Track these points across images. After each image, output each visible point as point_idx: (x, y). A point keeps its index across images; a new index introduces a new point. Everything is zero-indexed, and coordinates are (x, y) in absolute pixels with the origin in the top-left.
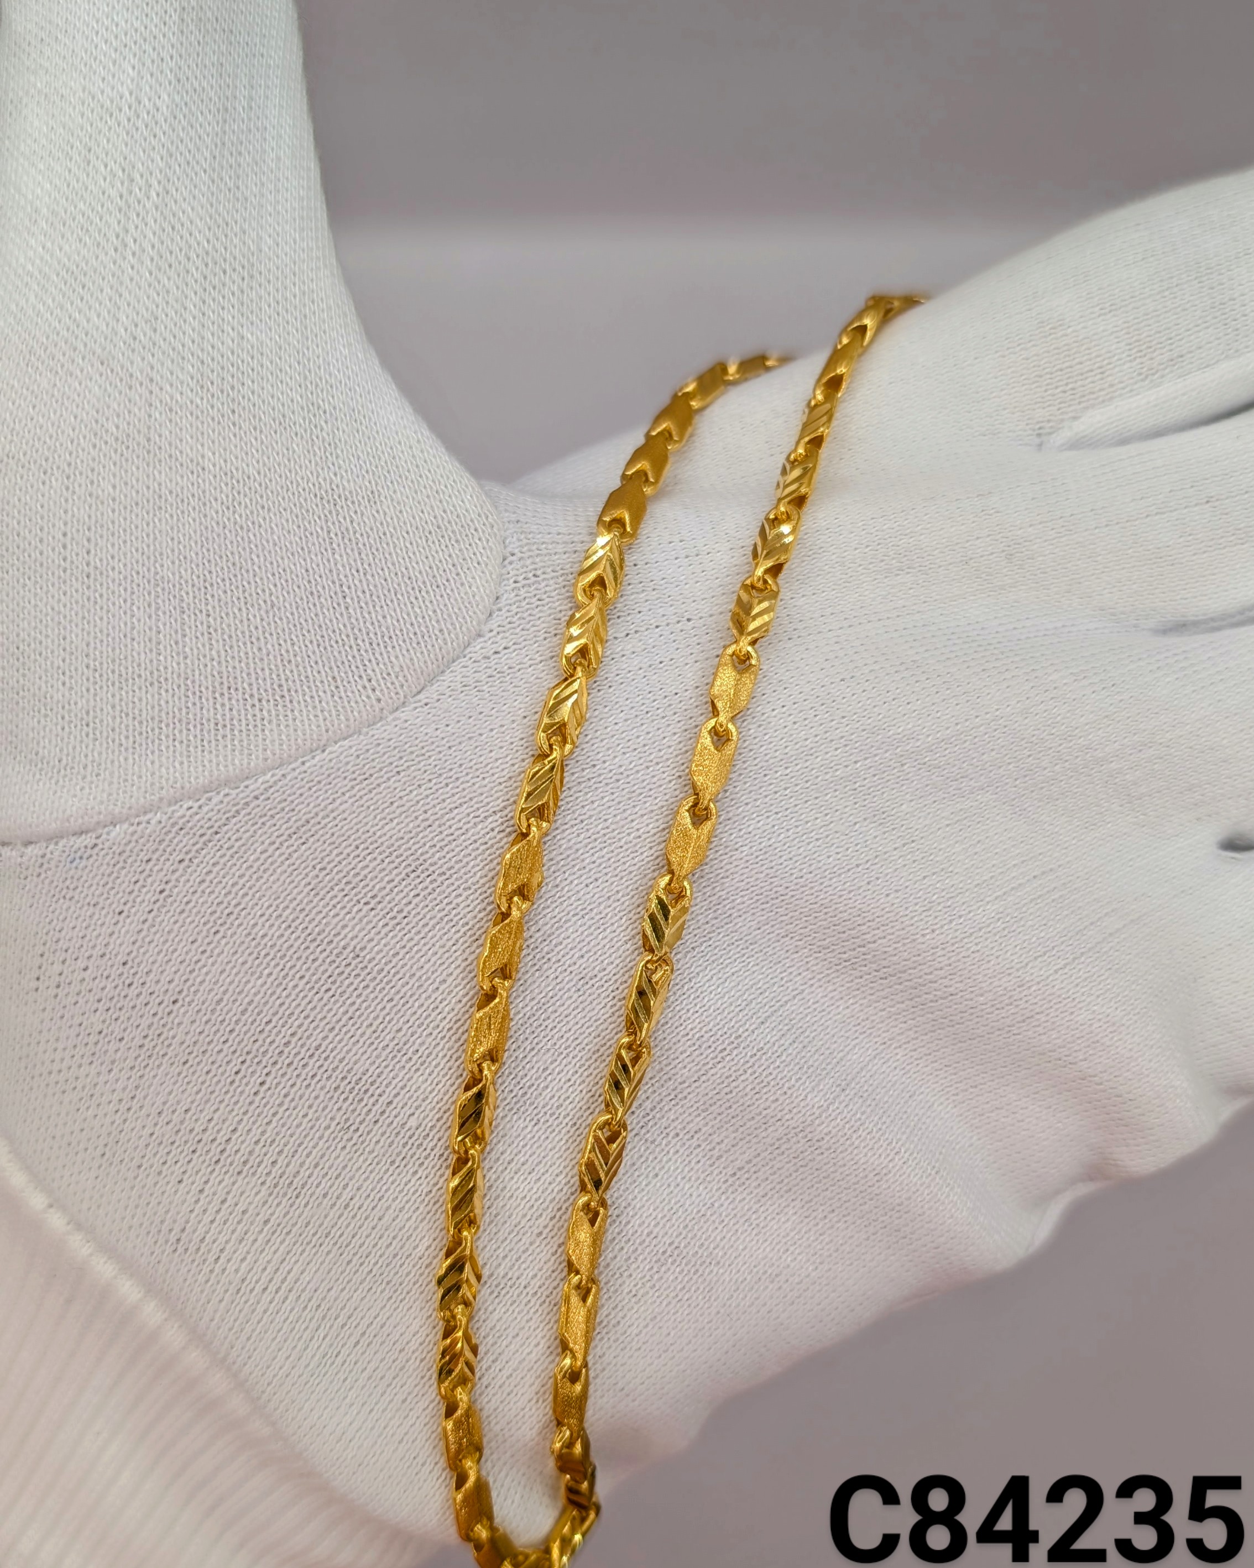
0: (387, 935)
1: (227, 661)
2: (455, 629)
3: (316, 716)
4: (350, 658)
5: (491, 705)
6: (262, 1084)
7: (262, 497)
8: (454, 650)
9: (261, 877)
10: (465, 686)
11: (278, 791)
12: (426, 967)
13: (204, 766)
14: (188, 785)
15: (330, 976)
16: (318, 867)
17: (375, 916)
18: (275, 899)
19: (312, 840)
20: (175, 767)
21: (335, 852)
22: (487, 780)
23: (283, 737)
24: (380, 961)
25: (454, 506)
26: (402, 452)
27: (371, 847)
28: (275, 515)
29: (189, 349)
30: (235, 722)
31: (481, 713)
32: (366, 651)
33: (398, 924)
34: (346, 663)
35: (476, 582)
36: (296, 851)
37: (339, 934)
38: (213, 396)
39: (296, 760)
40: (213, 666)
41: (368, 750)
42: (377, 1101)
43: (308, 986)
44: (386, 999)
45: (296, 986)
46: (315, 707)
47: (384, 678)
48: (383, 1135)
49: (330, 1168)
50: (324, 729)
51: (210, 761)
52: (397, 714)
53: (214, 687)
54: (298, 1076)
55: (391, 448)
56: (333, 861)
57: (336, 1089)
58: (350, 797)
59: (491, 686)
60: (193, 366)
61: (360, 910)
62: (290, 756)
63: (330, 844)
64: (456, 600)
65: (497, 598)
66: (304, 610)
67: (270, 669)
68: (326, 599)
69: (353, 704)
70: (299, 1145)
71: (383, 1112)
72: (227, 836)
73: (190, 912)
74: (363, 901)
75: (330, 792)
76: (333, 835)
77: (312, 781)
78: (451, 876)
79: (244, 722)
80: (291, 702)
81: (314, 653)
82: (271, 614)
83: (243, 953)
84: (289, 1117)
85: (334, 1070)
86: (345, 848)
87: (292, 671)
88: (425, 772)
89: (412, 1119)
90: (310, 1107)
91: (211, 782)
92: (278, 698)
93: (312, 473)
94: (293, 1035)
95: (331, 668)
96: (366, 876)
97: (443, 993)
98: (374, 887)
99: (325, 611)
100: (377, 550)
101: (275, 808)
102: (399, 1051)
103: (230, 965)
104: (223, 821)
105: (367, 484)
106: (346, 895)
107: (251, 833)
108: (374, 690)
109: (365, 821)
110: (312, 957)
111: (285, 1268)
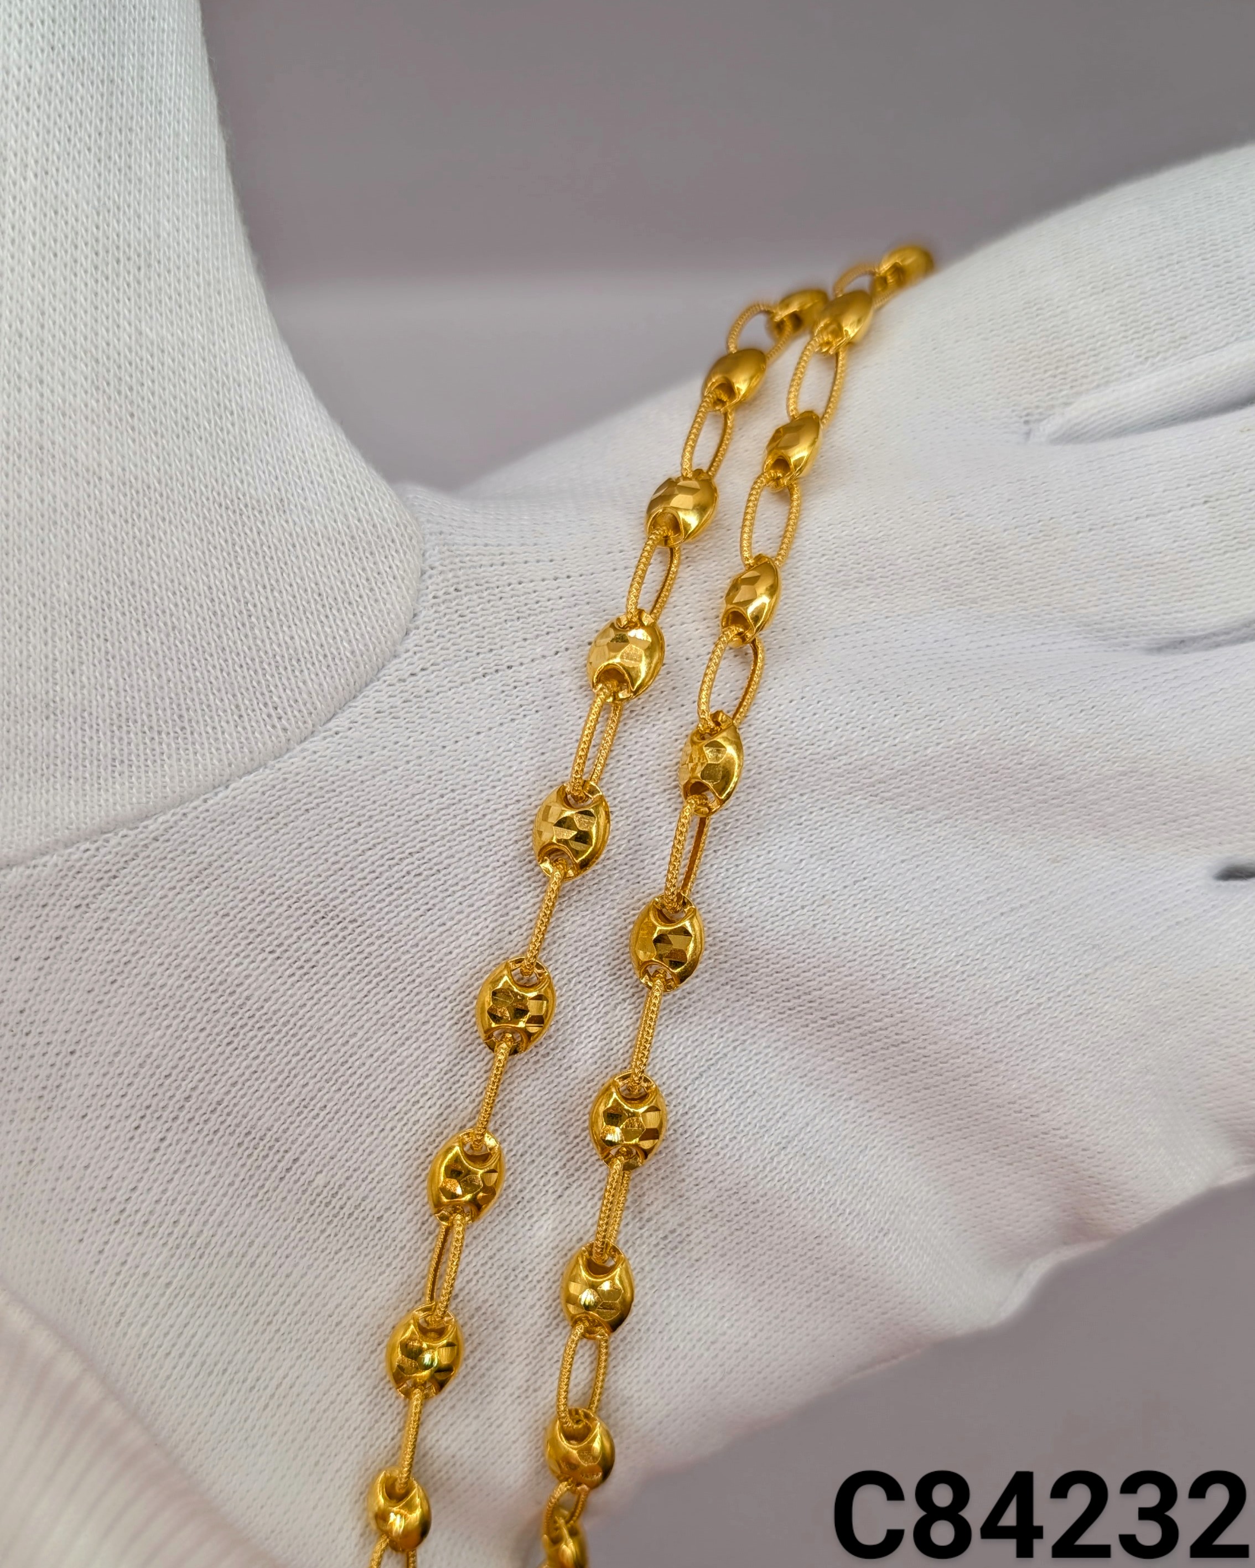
0: (293, 985)
1: (125, 691)
2: (368, 650)
3: (218, 749)
4: (255, 684)
5: (407, 734)
6: (162, 1140)
7: (162, 508)
8: (367, 673)
9: (161, 924)
10: (378, 712)
11: (178, 832)
12: (335, 1019)
13: (100, 806)
14: (83, 826)
15: (232, 1029)
16: (221, 913)
17: (280, 965)
18: (175, 948)
19: (215, 883)
20: (69, 807)
21: (239, 897)
22: (403, 818)
23: (184, 773)
24: (286, 1012)
25: (370, 514)
26: (315, 456)
27: (278, 892)
28: (176, 527)
29: (82, 346)
30: (133, 758)
31: (396, 743)
32: (273, 676)
33: (305, 974)
34: (251, 689)
35: (391, 598)
36: (198, 896)
37: (242, 984)
38: (110, 398)
39: (198, 797)
40: (110, 696)
41: (274, 787)
42: (283, 1157)
43: (210, 1039)
44: (292, 1052)
45: (197, 1038)
46: (216, 739)
47: (291, 706)
48: (289, 1191)
49: (235, 1226)
50: (226, 762)
51: (107, 800)
52: (305, 745)
53: (112, 719)
54: (199, 1132)
55: (303, 452)
56: (237, 906)
57: (240, 1145)
58: (255, 838)
59: (407, 712)
60: (86, 365)
61: (266, 959)
62: (192, 794)
63: (234, 889)
64: (369, 618)
65: (415, 615)
66: (206, 632)
67: (171, 698)
68: (230, 619)
69: (257, 734)
70: (203, 1203)
71: (288, 1170)
72: (126, 880)
73: (87, 959)
74: (268, 949)
75: (234, 832)
76: (237, 878)
77: (215, 820)
78: (363, 923)
79: (142, 757)
80: (192, 733)
81: (217, 678)
82: (172, 639)
83: (141, 1003)
84: (191, 1174)
85: (238, 1125)
86: (250, 892)
87: (193, 700)
88: (336, 809)
89: (320, 1176)
90: (213, 1163)
91: (108, 823)
92: (178, 729)
93: (217, 481)
94: (194, 1089)
95: (234, 696)
96: (271, 923)
97: (352, 1047)
98: (280, 934)
99: (229, 633)
100: (286, 564)
101: (176, 850)
102: (305, 1107)
103: (128, 1016)
104: (121, 864)
105: (276, 492)
106: (250, 943)
107: (150, 877)
108: (280, 718)
109: (272, 863)
110: (213, 1008)
111: (188, 1332)
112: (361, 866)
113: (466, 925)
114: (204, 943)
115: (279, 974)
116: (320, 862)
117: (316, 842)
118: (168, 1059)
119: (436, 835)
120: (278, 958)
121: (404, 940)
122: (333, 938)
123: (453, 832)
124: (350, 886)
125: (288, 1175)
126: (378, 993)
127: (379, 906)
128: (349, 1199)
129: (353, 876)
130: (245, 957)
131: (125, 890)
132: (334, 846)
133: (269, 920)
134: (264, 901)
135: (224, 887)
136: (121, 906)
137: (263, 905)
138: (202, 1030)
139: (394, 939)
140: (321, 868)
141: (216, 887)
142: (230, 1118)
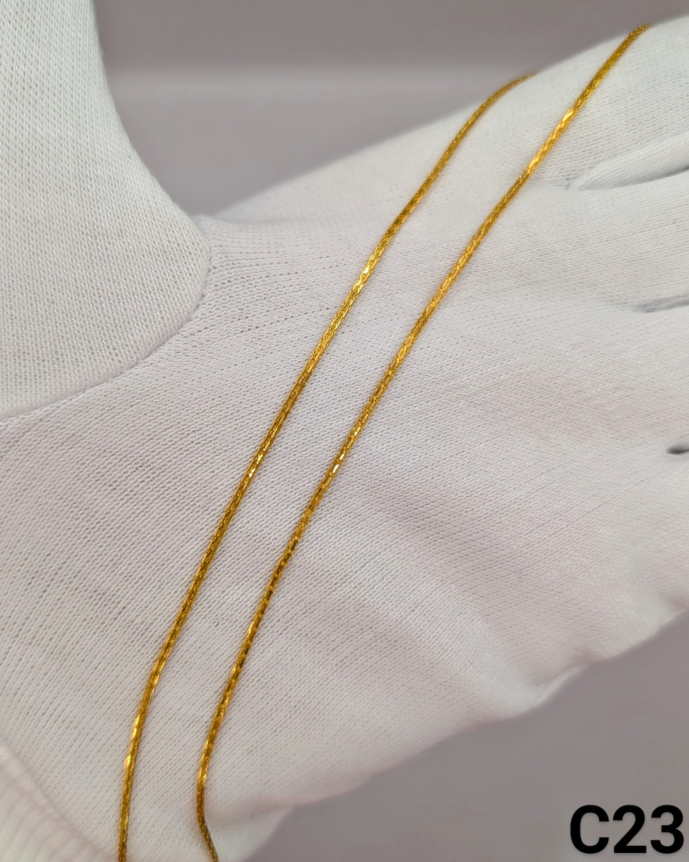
112: (163, 438)
113: (226, 472)
114: (70, 479)
115: (114, 499)
116: (139, 434)
117: (138, 423)
118: (49, 545)
119: (209, 421)
120: (114, 489)
121: (190, 480)
122: (147, 478)
123: (220, 419)
124: (158, 448)
125: (119, 617)
126: (174, 511)
127: (174, 460)
128: (155, 632)
129: (159, 443)
130: (95, 488)
131: (24, 449)
132: (147, 426)
133: (108, 467)
134: (105, 456)
135: (82, 448)
136: (21, 458)
137: (105, 459)
138: (69, 529)
139: (183, 480)
140: (140, 438)
141: (77, 448)
142: (85, 581)
